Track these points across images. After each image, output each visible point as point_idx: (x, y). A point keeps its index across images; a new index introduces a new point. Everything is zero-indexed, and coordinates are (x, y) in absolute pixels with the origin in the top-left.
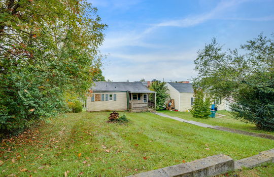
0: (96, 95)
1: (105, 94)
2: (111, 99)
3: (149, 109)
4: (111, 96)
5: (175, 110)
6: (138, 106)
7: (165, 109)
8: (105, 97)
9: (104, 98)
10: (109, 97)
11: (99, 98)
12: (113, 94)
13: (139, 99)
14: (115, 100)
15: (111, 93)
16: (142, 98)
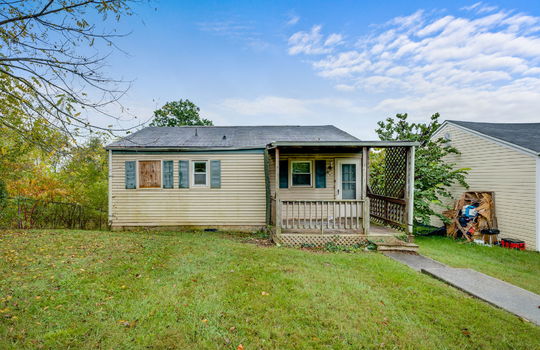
0: (143, 163)
1: (176, 158)
2: (200, 181)
3: (374, 235)
4: (200, 167)
5: (507, 243)
6: (310, 212)
7: (440, 233)
8: (176, 174)
9: (171, 175)
10: (192, 172)
11: (152, 174)
12: (208, 159)
13: (321, 183)
14: (216, 185)
15: (201, 158)
16: (335, 178)
